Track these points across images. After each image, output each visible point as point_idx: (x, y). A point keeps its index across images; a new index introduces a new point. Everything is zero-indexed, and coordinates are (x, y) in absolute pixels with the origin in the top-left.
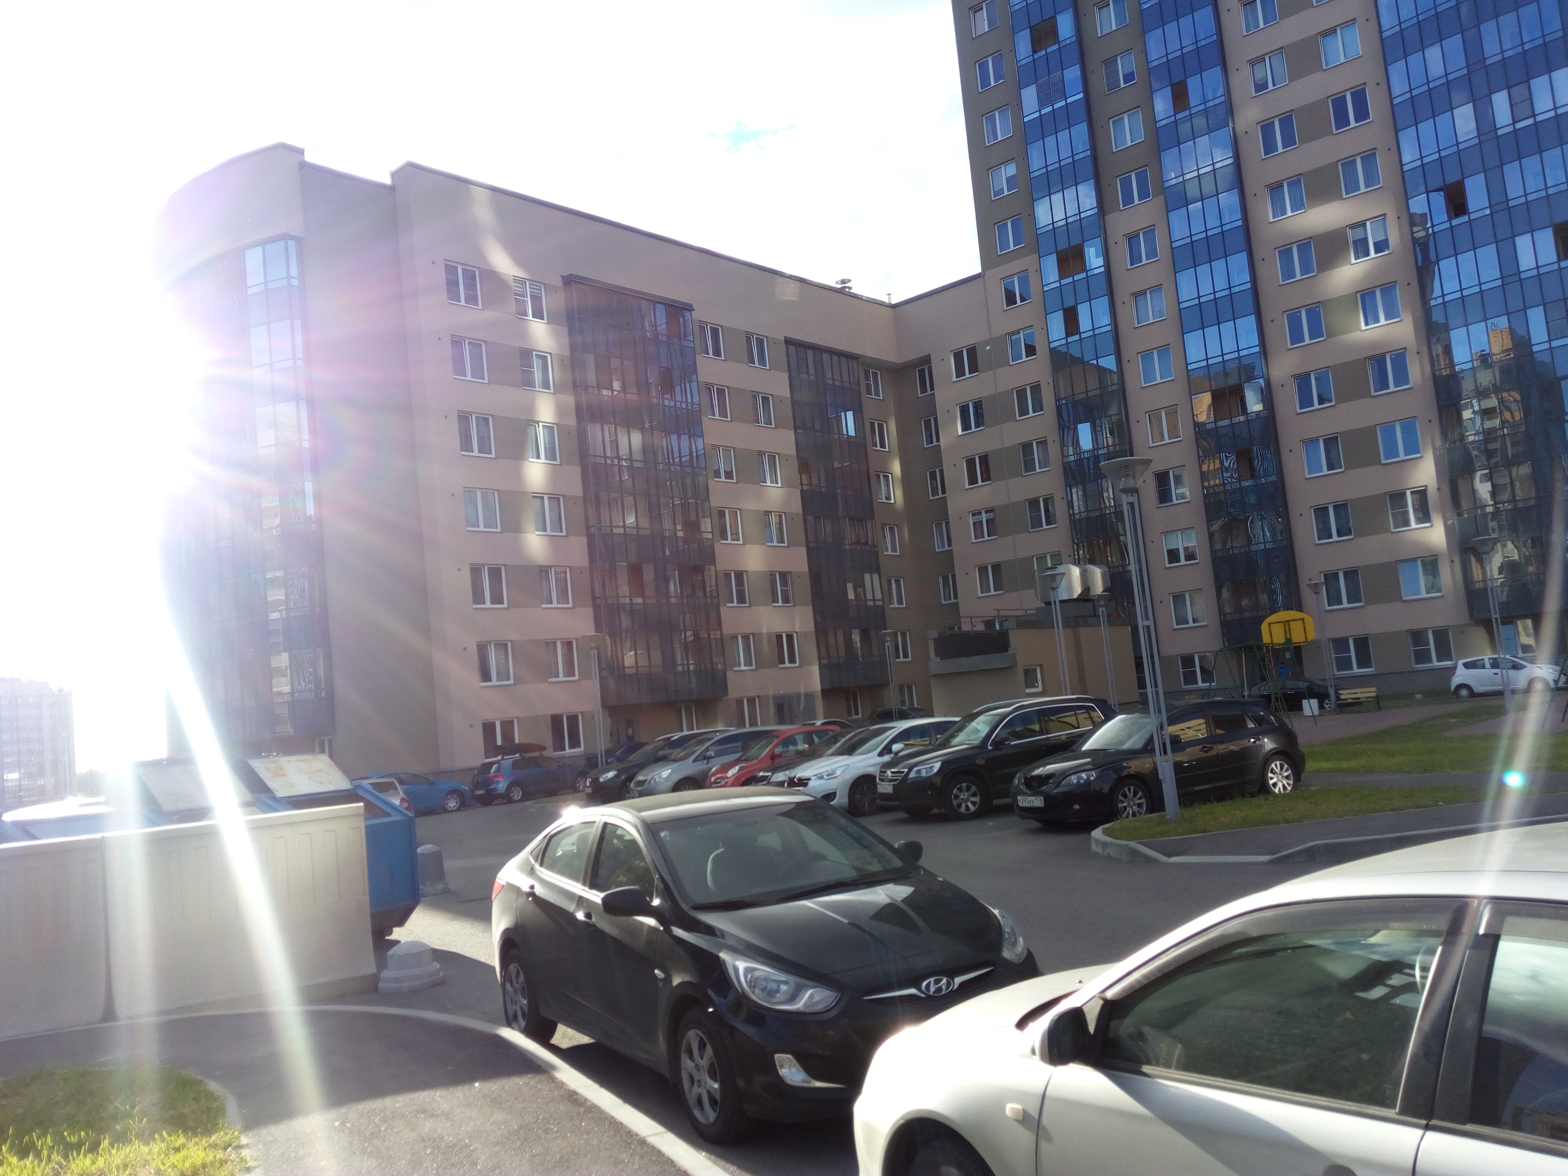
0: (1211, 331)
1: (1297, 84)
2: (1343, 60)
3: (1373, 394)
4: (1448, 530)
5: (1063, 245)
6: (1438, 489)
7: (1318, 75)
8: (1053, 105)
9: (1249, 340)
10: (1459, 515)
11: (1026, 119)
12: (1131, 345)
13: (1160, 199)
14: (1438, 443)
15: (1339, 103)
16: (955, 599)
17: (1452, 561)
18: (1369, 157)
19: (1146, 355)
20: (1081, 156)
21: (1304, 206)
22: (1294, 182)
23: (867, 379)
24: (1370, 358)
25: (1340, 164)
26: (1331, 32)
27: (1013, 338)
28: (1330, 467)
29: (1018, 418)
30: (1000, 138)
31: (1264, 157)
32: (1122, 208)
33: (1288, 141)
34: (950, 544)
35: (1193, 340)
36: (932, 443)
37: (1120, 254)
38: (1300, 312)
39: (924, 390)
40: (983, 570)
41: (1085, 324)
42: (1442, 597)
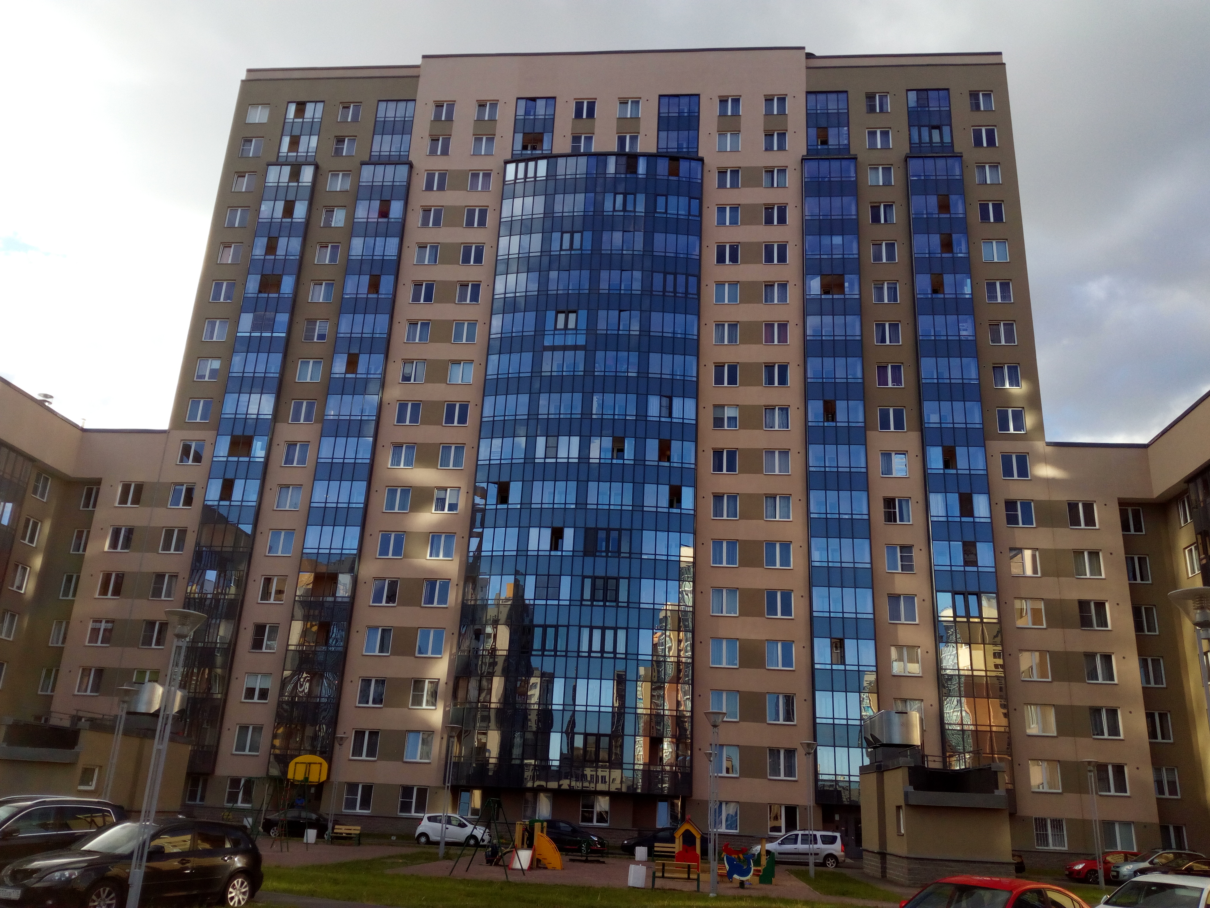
0: (328, 529)
1: (430, 386)
2: (460, 382)
3: (423, 605)
4: (446, 714)
5: (238, 432)
6: (446, 683)
7: (443, 385)
8: (261, 333)
9: (352, 544)
10: (455, 705)
11: (238, 334)
12: (268, 521)
13: (319, 426)
14: (454, 651)
15: (451, 408)
16: (51, 692)
17: (442, 738)
18: (460, 448)
19: (276, 532)
20: (272, 375)
21: (412, 464)
22: (411, 447)
23: (38, 480)
24: (427, 580)
25: (441, 446)
26: (457, 362)
27: (177, 487)
28: (381, 650)
29: (160, 552)
30: (214, 339)
31: (395, 424)
32: (290, 422)
33: (414, 419)
34: (63, 642)
35: (313, 532)
36: (79, 551)
37: (280, 452)
38: (391, 534)
39: (87, 505)
40: (86, 671)
41: (237, 495)
42: (429, 763)
